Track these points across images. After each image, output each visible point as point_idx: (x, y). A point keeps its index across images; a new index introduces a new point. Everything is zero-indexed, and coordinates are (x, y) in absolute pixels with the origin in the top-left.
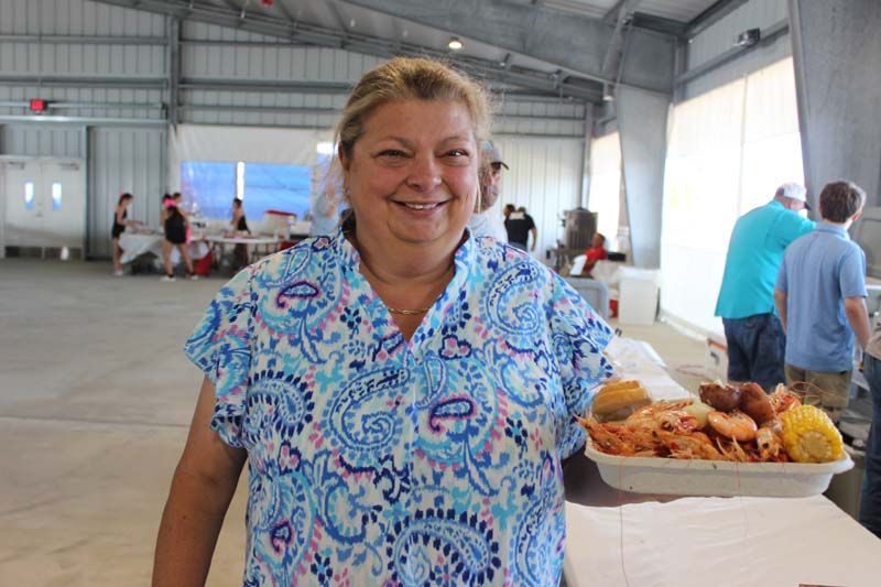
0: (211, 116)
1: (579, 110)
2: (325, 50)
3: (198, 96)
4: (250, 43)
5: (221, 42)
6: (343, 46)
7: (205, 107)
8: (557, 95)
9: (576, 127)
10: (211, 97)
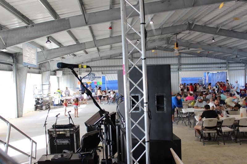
0: (184, 70)
1: (244, 65)
2: (203, 57)
3: (182, 66)
4: (193, 57)
5: (186, 57)
6: (206, 57)
7: (183, 68)
8: (241, 63)
9: (244, 68)
10: (184, 66)
